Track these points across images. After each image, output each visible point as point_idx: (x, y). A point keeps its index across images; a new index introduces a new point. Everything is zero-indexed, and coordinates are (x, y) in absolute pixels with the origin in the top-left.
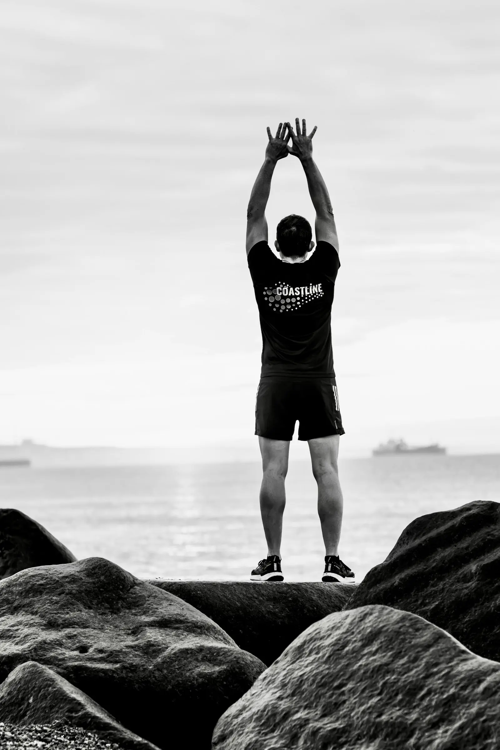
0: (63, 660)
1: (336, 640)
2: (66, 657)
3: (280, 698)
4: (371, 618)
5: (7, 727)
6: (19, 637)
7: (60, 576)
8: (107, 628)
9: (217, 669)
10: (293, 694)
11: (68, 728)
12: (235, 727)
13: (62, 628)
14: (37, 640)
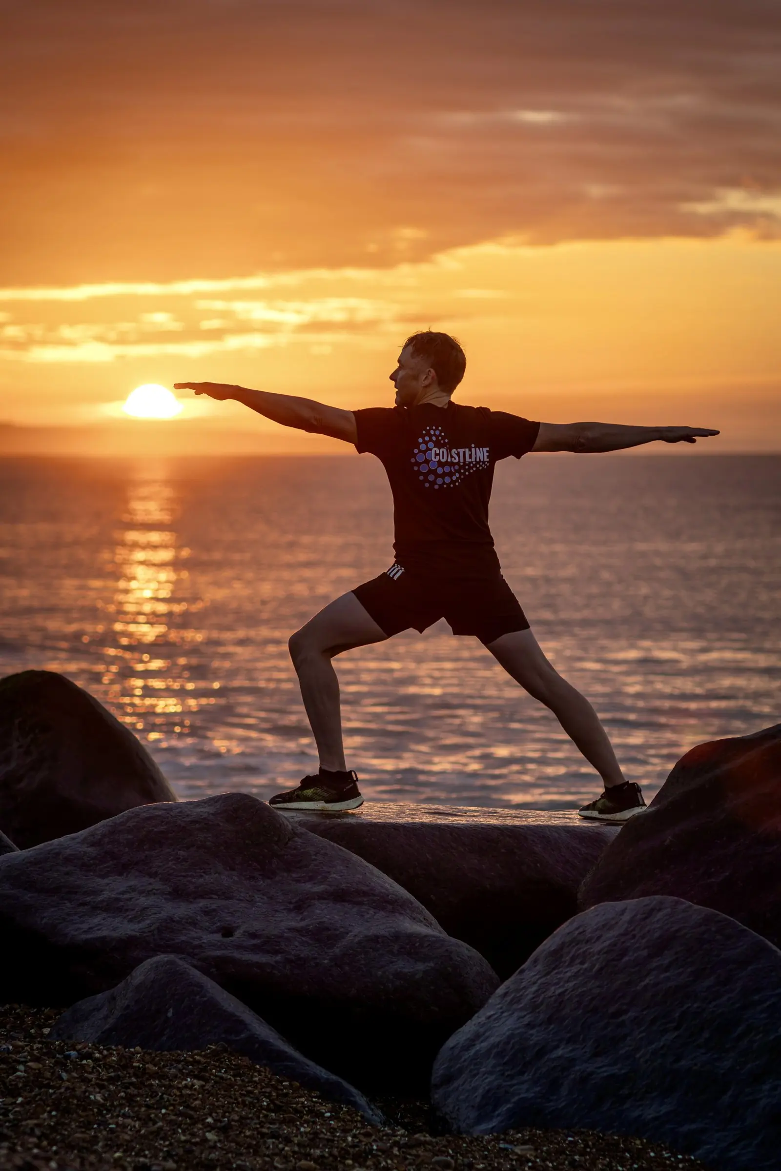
0: (200, 946)
1: (610, 945)
2: (204, 943)
3: (530, 1026)
4: (660, 915)
5: (146, 1055)
6: (133, 910)
7: (188, 819)
8: (258, 899)
9: (421, 967)
10: (549, 1021)
11: (228, 1058)
12: (466, 1064)
13: (195, 898)
14: (161, 915)
